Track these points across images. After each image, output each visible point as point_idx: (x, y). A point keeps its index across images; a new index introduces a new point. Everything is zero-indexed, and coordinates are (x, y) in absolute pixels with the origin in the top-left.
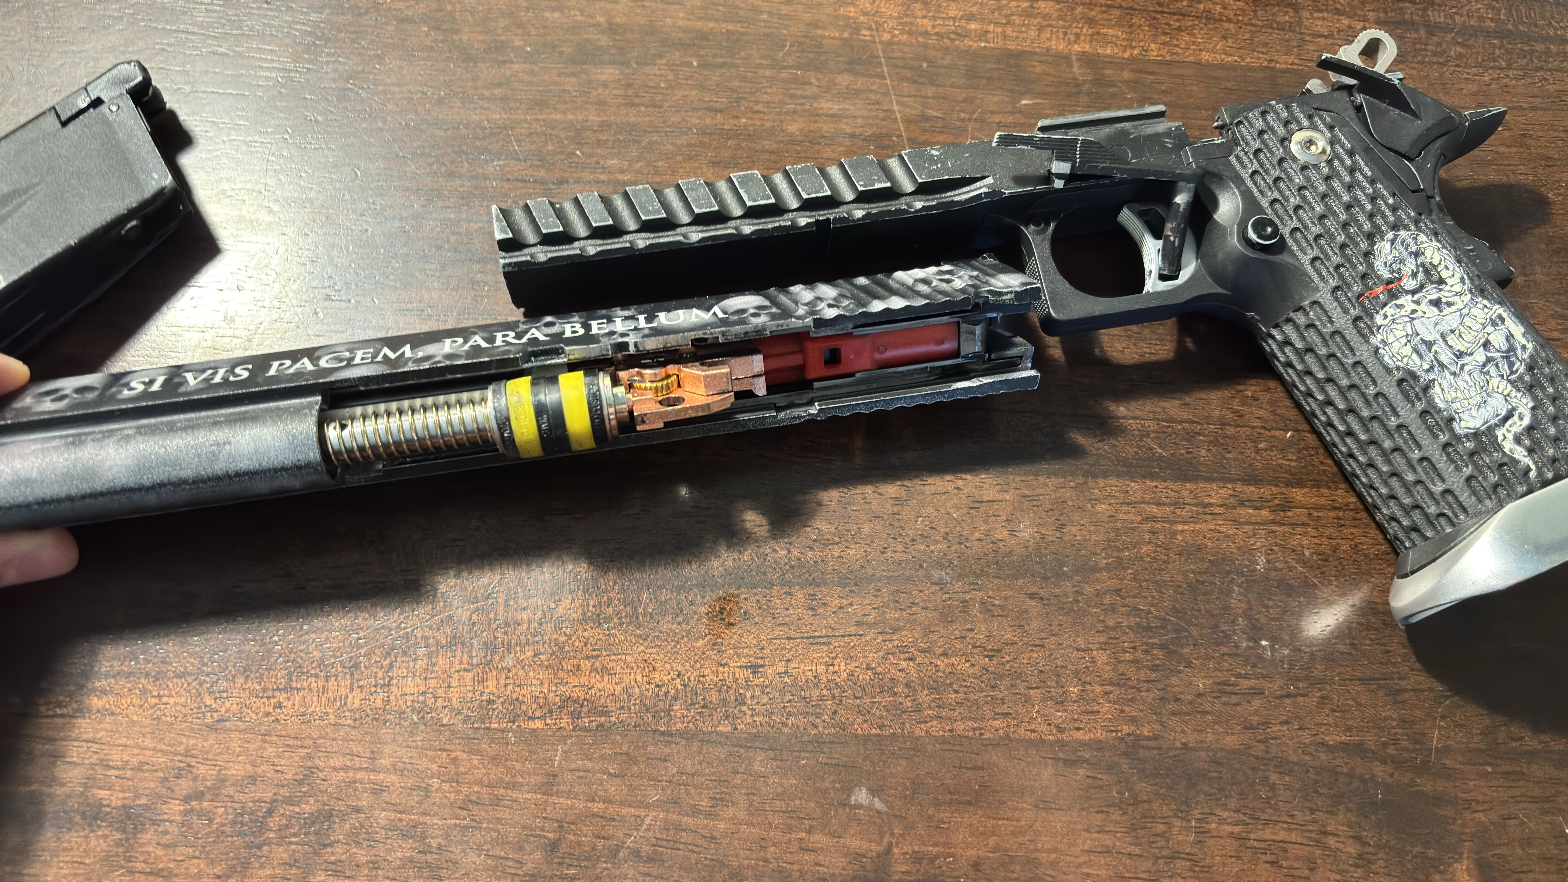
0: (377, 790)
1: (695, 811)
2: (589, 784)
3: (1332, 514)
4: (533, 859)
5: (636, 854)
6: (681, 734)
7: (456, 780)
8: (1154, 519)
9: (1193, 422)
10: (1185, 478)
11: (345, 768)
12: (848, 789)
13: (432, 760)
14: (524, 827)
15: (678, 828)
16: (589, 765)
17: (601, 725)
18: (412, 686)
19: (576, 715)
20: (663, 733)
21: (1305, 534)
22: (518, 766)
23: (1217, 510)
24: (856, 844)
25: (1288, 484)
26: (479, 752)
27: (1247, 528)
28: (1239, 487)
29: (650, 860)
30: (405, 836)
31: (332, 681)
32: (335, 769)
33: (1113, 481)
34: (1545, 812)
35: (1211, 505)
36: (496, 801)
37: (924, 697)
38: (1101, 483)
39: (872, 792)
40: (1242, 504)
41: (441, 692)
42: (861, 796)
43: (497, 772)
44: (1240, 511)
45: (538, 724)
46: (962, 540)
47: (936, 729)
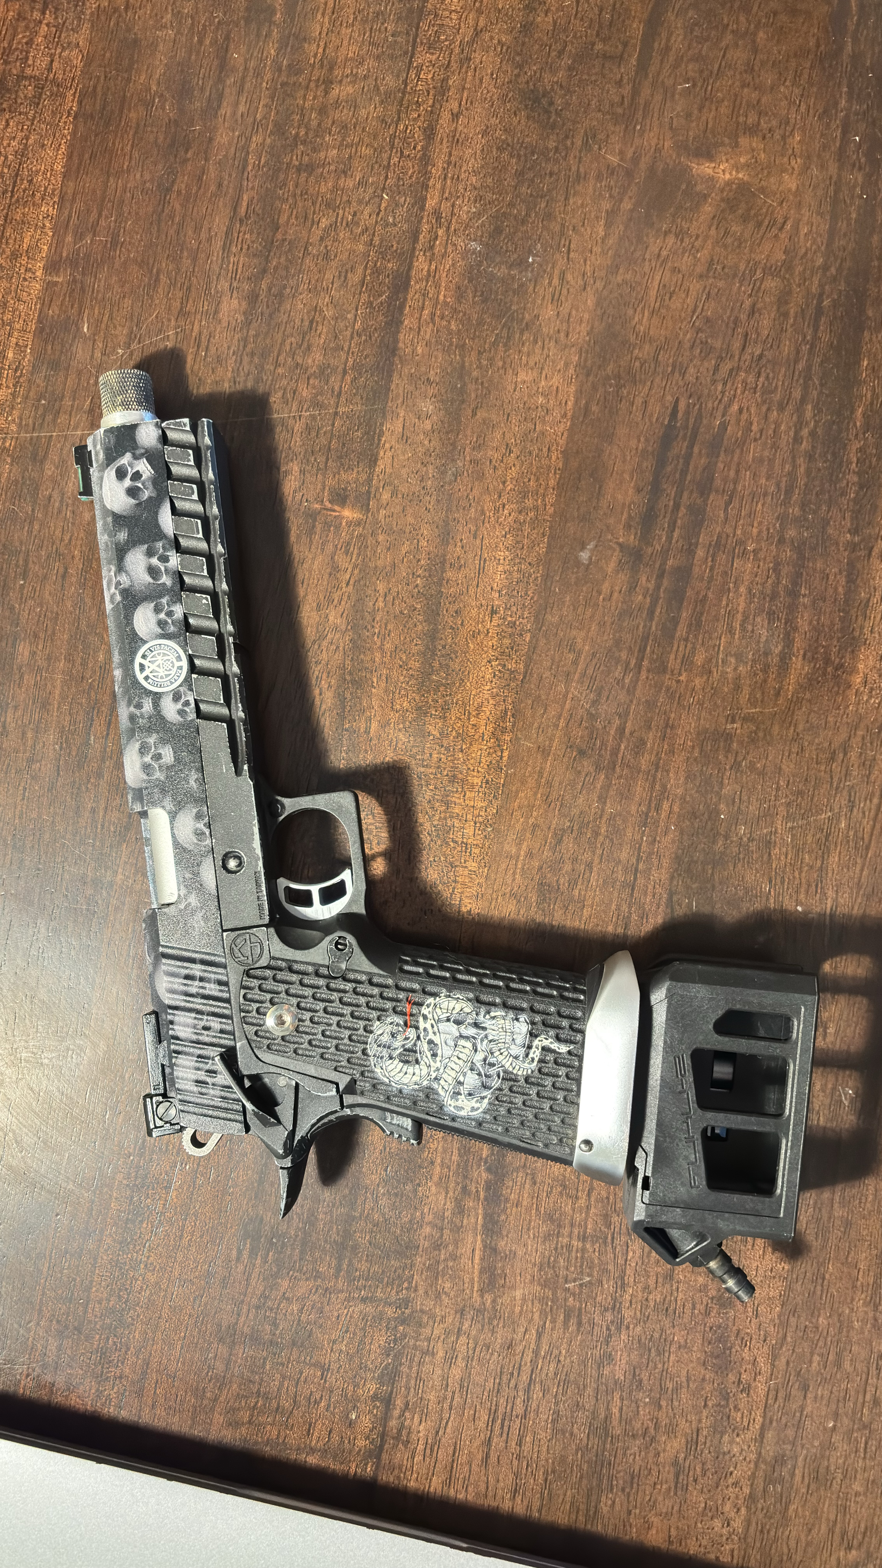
1: (575, 663)
2: (548, 726)
3: (449, 182)
4: (587, 765)
5: (595, 703)
7: (531, 807)
8: (433, 315)
9: (366, 266)
10: (406, 286)
11: (514, 873)
12: (578, 563)
13: (518, 821)
14: (567, 769)
15: (584, 675)
16: (536, 725)
17: (513, 715)
18: (469, 830)
19: (504, 731)
20: (524, 677)
21: (460, 207)
22: (529, 769)
23: (433, 267)
24: (612, 565)
25: (422, 209)
26: (517, 792)
27: (450, 250)
28: (419, 246)
29: (599, 694)
30: (560, 841)
31: (459, 879)
32: (514, 880)
33: (401, 336)
34: (673, 96)
35: (429, 271)
36: (549, 784)
37: (529, 503)
39: (583, 548)
40: (432, 248)
41: (477, 812)
42: (584, 556)
43: (531, 782)
44: (436, 251)
45: (506, 754)
46: (428, 453)
47: (551, 499)
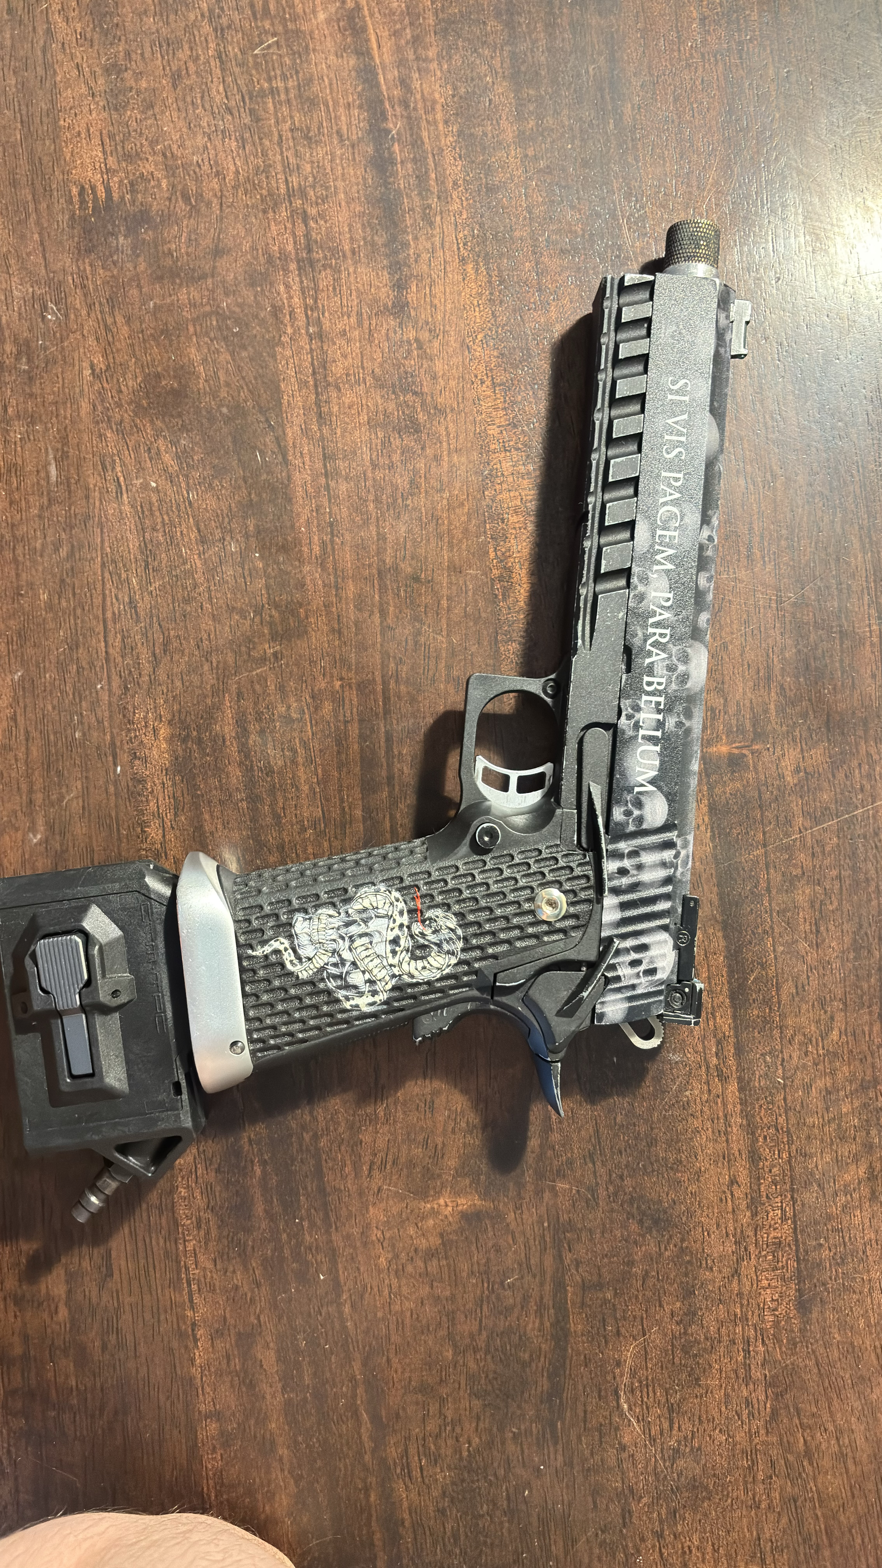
0: (437, 458)
6: (497, 651)
38: (720, 934)
